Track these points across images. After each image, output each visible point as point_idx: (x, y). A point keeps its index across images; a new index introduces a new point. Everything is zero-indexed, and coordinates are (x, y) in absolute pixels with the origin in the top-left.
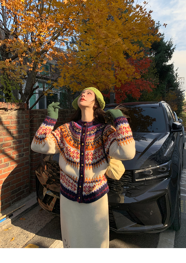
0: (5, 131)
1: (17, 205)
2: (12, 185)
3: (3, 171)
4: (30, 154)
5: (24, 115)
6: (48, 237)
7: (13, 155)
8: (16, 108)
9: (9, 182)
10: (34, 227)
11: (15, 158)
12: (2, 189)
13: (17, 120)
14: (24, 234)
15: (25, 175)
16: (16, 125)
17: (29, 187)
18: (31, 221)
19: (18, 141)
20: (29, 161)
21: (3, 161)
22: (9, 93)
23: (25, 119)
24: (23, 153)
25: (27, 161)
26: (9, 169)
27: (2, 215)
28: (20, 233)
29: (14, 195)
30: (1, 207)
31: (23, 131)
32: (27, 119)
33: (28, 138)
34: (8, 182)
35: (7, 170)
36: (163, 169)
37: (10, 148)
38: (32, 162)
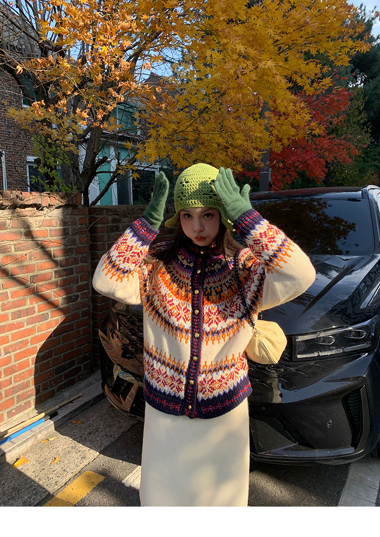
0: (38, 251)
1: (66, 394)
2: (56, 356)
3: (37, 329)
4: (91, 295)
5: (77, 218)
6: (123, 460)
7: (56, 299)
8: (60, 204)
9: (49, 350)
10: (98, 439)
11: (60, 303)
12: (35, 363)
13: (62, 227)
14: (77, 452)
15: (82, 336)
16: (61, 237)
17: (90, 361)
18: (93, 425)
19: (65, 270)
20: (89, 310)
21: (36, 310)
22: (51, 171)
23: (79, 226)
24: (77, 294)
25: (85, 309)
26: (49, 325)
27: (37, 413)
28: (70, 449)
29: (61, 376)
30: (36, 398)
31: (74, 250)
32: (83, 225)
33: (85, 264)
34: (47, 351)
35: (45, 327)
36: (359, 334)
37: (49, 283)
38: (95, 312)
